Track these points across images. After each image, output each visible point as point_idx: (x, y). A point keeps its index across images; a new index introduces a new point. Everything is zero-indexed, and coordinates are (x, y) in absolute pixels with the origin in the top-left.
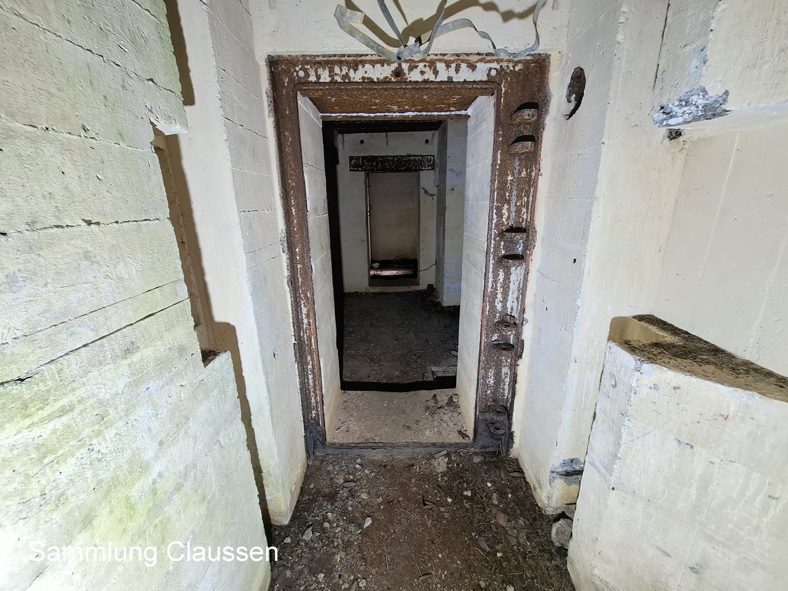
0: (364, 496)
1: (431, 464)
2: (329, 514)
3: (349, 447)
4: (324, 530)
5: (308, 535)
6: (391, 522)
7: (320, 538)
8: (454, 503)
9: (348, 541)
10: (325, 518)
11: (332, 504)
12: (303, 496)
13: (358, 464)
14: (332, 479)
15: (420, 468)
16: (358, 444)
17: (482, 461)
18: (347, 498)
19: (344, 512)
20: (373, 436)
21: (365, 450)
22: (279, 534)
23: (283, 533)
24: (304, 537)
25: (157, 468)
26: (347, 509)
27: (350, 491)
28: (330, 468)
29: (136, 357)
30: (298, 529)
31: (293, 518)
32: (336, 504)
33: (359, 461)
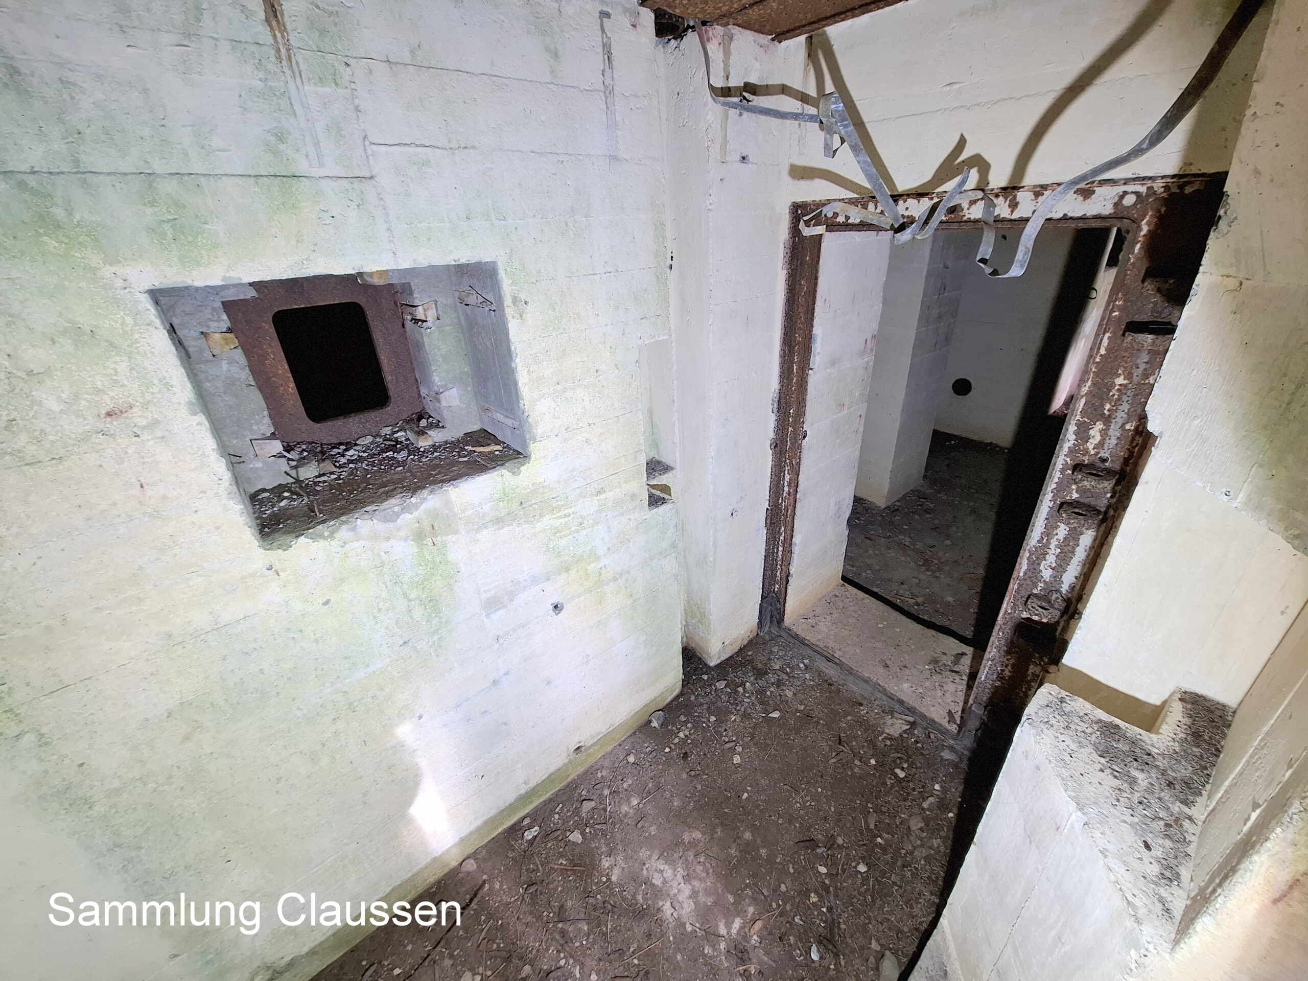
0: (789, 694)
1: (883, 718)
2: (748, 684)
3: (803, 642)
4: (736, 692)
5: (721, 685)
6: (797, 732)
7: (729, 695)
8: (875, 768)
9: (749, 714)
10: (743, 684)
11: (756, 679)
12: (737, 656)
13: (803, 663)
14: (770, 659)
15: (867, 713)
16: (813, 644)
17: (953, 761)
18: (773, 684)
19: (762, 692)
20: (837, 647)
21: (819, 656)
22: (702, 669)
23: (704, 670)
24: (717, 684)
25: (604, 562)
26: (766, 692)
27: (779, 680)
28: (775, 649)
29: (603, 496)
30: (718, 676)
31: (718, 666)
32: (759, 681)
33: (806, 661)
